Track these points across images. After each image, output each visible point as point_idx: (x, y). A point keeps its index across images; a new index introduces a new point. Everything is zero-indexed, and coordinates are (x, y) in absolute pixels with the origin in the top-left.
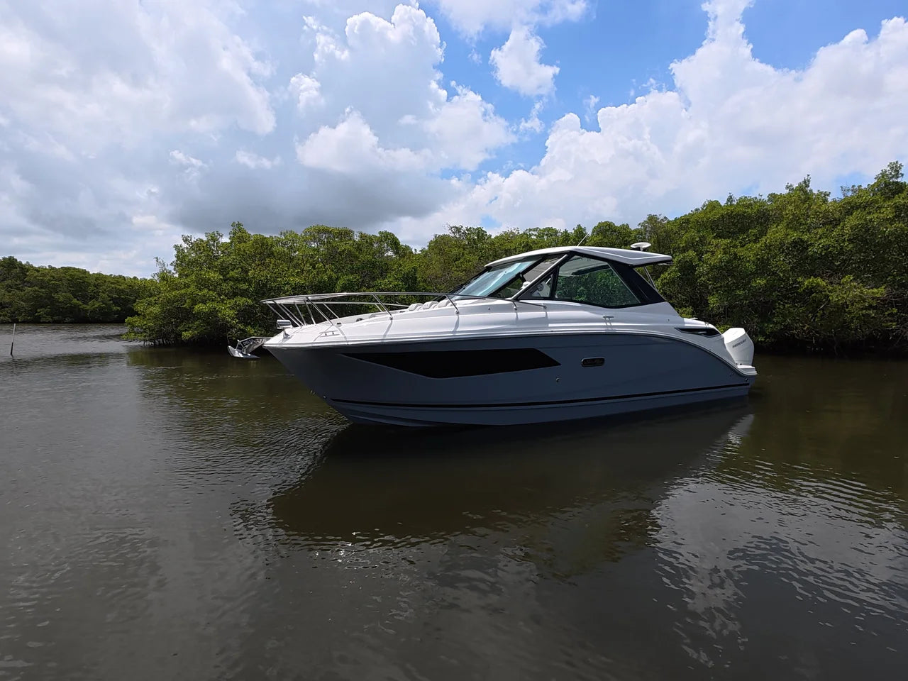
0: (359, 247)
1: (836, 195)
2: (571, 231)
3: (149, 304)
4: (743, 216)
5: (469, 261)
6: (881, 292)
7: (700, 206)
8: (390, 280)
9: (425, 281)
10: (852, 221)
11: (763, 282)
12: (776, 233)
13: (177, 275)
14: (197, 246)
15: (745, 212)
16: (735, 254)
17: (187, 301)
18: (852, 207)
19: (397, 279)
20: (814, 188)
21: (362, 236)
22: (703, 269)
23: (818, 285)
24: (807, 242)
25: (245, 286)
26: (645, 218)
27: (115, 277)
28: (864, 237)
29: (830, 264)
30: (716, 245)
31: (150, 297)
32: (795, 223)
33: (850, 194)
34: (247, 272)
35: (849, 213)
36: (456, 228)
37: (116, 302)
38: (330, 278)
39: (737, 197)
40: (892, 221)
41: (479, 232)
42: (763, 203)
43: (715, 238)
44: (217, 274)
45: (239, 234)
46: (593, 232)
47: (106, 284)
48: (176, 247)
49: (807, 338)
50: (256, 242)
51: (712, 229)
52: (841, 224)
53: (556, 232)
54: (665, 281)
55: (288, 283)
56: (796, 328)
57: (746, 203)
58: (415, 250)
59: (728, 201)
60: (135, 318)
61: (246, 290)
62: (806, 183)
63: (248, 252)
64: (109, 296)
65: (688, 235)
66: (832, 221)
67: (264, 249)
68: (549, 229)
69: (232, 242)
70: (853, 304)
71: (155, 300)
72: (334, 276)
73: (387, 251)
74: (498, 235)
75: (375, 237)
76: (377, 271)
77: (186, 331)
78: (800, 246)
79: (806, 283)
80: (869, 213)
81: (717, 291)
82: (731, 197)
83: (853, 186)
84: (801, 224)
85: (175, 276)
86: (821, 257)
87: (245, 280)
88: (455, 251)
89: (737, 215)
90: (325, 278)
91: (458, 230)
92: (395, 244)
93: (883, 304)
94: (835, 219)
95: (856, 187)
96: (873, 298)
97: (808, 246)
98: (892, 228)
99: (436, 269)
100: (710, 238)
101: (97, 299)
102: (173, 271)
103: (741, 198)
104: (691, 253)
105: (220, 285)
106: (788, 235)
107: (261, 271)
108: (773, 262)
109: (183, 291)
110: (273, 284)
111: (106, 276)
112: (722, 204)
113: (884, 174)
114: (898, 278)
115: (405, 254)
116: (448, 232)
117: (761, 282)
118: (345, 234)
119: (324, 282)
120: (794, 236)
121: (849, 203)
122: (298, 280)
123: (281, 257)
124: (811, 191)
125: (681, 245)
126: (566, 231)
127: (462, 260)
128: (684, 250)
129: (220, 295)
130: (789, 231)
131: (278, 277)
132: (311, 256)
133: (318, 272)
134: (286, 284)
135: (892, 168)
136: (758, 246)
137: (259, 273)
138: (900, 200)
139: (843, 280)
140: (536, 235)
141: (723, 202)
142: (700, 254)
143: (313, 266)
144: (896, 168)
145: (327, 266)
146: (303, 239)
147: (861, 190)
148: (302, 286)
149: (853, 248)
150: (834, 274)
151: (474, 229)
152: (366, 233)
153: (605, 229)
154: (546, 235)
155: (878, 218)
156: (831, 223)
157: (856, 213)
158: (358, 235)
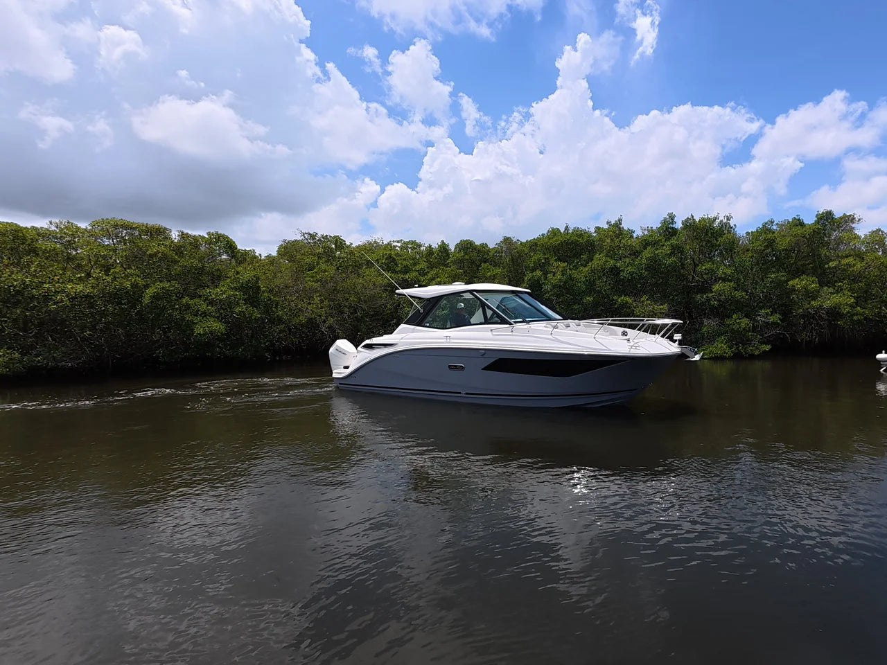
0: (178, 249)
1: (638, 233)
2: (435, 246)
4: (575, 243)
5: (325, 271)
6: (666, 308)
7: (545, 232)
8: (224, 289)
9: (271, 291)
10: (647, 254)
11: (591, 299)
12: (599, 260)
15: (578, 241)
16: (570, 276)
18: (646, 244)
19: (232, 288)
20: (625, 226)
21: (183, 236)
22: (548, 287)
23: (627, 303)
24: (619, 268)
26: (502, 239)
28: (654, 266)
29: (634, 286)
30: (557, 267)
32: (612, 253)
33: (646, 232)
35: (645, 247)
36: (310, 234)
38: (135, 285)
39: (572, 227)
40: (670, 256)
41: (336, 240)
42: (590, 235)
43: (556, 260)
46: (456, 248)
51: (555, 253)
52: (640, 256)
53: (419, 246)
55: (63, 291)
57: (580, 233)
58: (260, 255)
59: (566, 229)
62: (620, 221)
65: (535, 258)
66: (635, 254)
67: (18, 244)
68: (413, 242)
72: (141, 282)
73: (220, 255)
74: (361, 243)
75: (204, 238)
76: (205, 278)
78: (615, 271)
79: (619, 301)
80: (657, 249)
82: (567, 226)
83: (648, 227)
84: (616, 254)
86: (628, 281)
88: (308, 260)
89: (572, 242)
90: (128, 284)
91: (313, 236)
92: (230, 247)
94: (637, 252)
95: (650, 228)
97: (620, 271)
98: (669, 261)
99: (285, 278)
100: (553, 260)
103: (575, 228)
104: (539, 273)
106: (607, 261)
107: (12, 273)
108: (597, 282)
110: (34, 292)
112: (562, 231)
113: (665, 219)
114: (676, 298)
115: (245, 259)
116: (299, 238)
117: (589, 298)
118: (159, 233)
119: (126, 288)
120: (611, 262)
121: (645, 240)
122: (80, 287)
123: (52, 255)
124: (623, 228)
125: (531, 266)
126: (430, 246)
127: (315, 270)
128: (533, 270)
130: (608, 259)
131: (45, 283)
132: (104, 257)
133: (114, 279)
134: (59, 292)
135: (670, 217)
136: (587, 269)
137: (9, 276)
138: (674, 241)
139: (642, 299)
140: (400, 247)
141: (562, 230)
142: (545, 273)
143: (106, 269)
144: (672, 217)
145: (128, 271)
146: (91, 234)
147: (652, 230)
148: (87, 296)
149: (648, 274)
150: (637, 294)
151: (330, 237)
152: (190, 233)
153: (466, 246)
154: (410, 248)
155: (662, 253)
156: (634, 254)
157: (649, 248)
158: (177, 233)
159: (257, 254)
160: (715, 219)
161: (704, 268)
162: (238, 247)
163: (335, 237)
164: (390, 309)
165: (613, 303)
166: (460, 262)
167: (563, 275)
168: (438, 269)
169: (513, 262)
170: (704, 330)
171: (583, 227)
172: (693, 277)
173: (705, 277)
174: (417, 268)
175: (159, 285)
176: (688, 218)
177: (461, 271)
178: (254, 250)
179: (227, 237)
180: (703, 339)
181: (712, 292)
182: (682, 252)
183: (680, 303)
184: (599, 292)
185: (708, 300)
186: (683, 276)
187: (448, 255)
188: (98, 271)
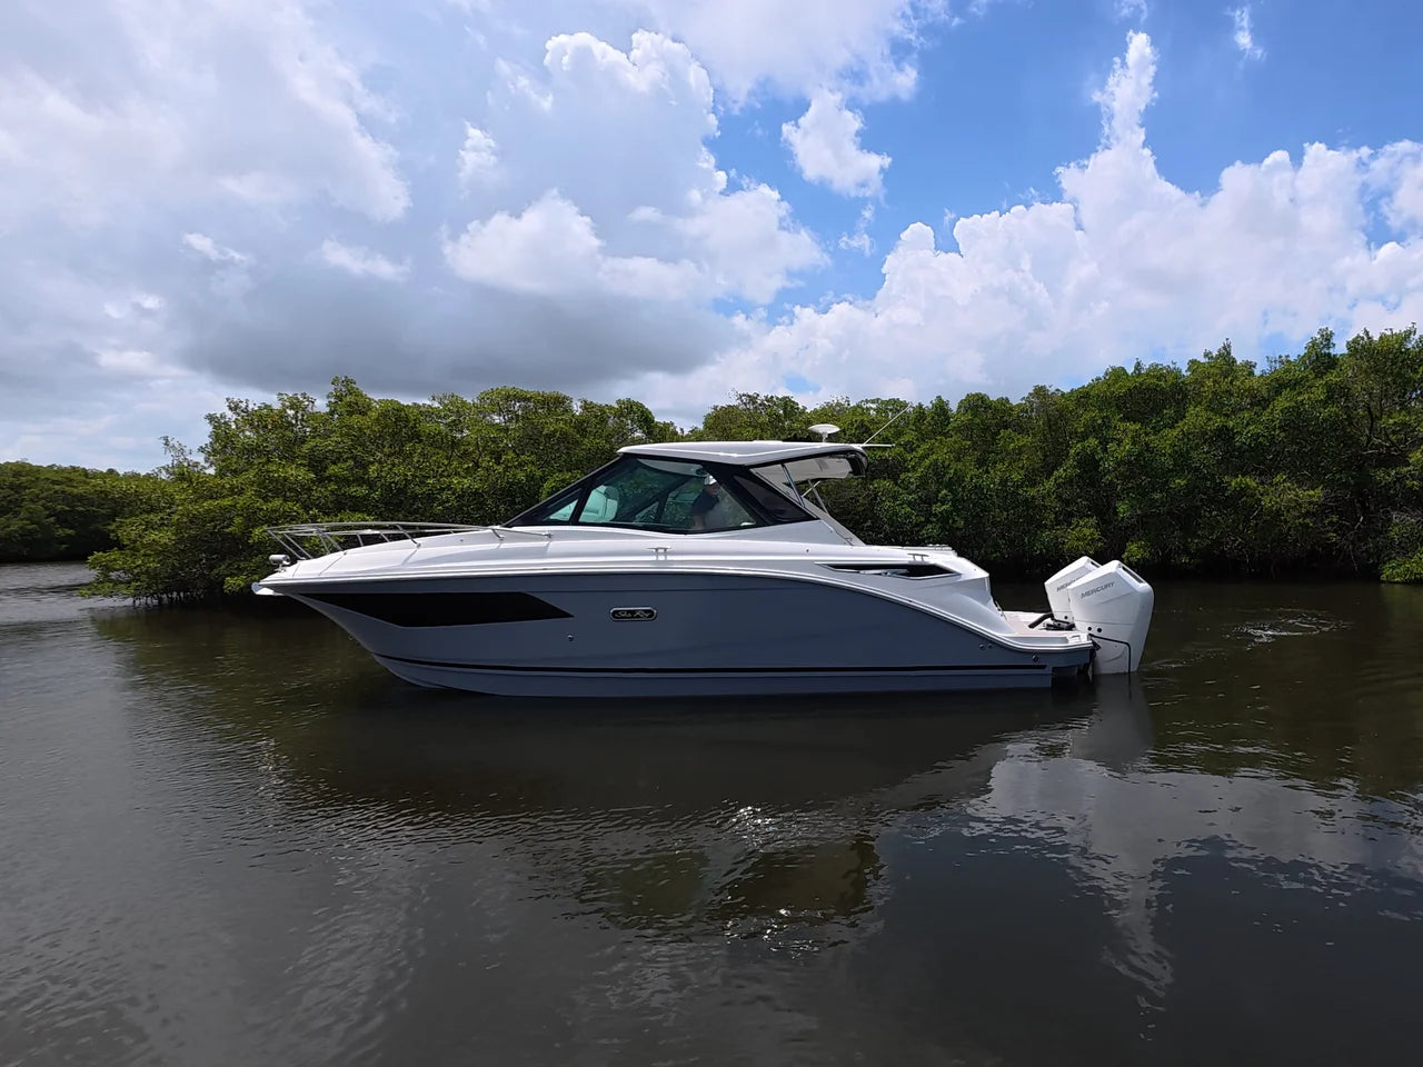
0: (581, 426)
1: (1263, 367)
2: (927, 404)
3: (149, 526)
4: (1155, 390)
6: (1317, 494)
7: (1101, 375)
10: (1282, 402)
11: (1183, 482)
12: (1195, 416)
13: (212, 471)
14: (260, 420)
15: (1157, 386)
16: (1147, 444)
17: (238, 520)
18: (1280, 385)
20: (1239, 356)
21: (587, 406)
22: (1109, 464)
23: (1248, 486)
24: (1232, 430)
25: (363, 490)
26: (1031, 390)
27: (61, 470)
28: (1296, 422)
29: (1259, 459)
30: (1124, 431)
31: (148, 513)
32: (1216, 405)
33: (1278, 366)
34: (364, 466)
35: (1278, 392)
36: (749, 396)
37: (63, 519)
38: (530, 477)
39: (1146, 365)
40: (1325, 403)
41: (786, 404)
42: (1177, 374)
43: (1121, 420)
44: (303, 470)
45: (349, 401)
46: (960, 407)
47: (41, 484)
48: (211, 418)
49: (1240, 556)
50: (384, 415)
51: (1118, 407)
52: (1271, 407)
53: (904, 405)
54: (1061, 480)
55: (449, 487)
56: (1227, 543)
57: (1158, 373)
58: (682, 430)
59: (1136, 368)
60: (114, 554)
61: (365, 498)
63: (368, 432)
64: (47, 508)
65: (1087, 416)
66: (1261, 402)
67: (401, 427)
68: (895, 402)
69: (332, 413)
70: (1288, 511)
71: (162, 519)
72: (538, 473)
73: (631, 431)
74: (818, 407)
75: (611, 408)
77: (232, 575)
78: (1225, 435)
79: (1233, 484)
80: (1300, 394)
81: (1128, 494)
82: (1138, 364)
83: (1280, 357)
84: (1225, 405)
85: (207, 472)
86: (1251, 449)
87: (360, 481)
88: (747, 433)
89: (1148, 389)
90: (522, 476)
91: (752, 399)
92: (644, 420)
93: (1322, 510)
94: (1264, 399)
95: (1284, 358)
96: (1310, 503)
97: (1234, 434)
98: (1325, 413)
100: (1116, 420)
101: (16, 514)
102: (203, 463)
103: (1152, 365)
104: (1093, 441)
105: (310, 489)
106: (1210, 419)
107: (394, 465)
108: (1194, 454)
109: (227, 502)
110: (418, 490)
111: (39, 469)
112: (1129, 372)
113: (1314, 343)
114: (1338, 476)
115: (663, 437)
116: (734, 402)
117: (1180, 482)
118: (557, 403)
119: (520, 482)
120: (1218, 421)
121: (1277, 379)
122: (467, 482)
123: (436, 441)
124: (1234, 359)
125: (1079, 430)
126: (920, 406)
128: (1084, 437)
129: (306, 508)
130: (1211, 414)
131: (429, 477)
132: (494, 441)
133: (507, 468)
134: (443, 489)
135: (1322, 336)
136: (1175, 434)
137: (390, 469)
138: (1332, 377)
139: (1276, 480)
140: (876, 410)
141: (1130, 370)
142: (1104, 442)
143: (497, 457)
144: (1327, 338)
145: (522, 457)
146: (480, 410)
147: (1288, 361)
148: (476, 493)
149: (1286, 437)
150: (1266, 472)
151: (777, 398)
152: (595, 402)
153: (976, 404)
154: (891, 410)
155: (1309, 398)
156: (1259, 404)
157: (1285, 392)
158: (579, 404)
159: (678, 430)
160: (1409, 333)
161: (1391, 421)
162: (656, 420)
163: (785, 398)
164: (863, 505)
165: (1220, 488)
166: (965, 429)
167: (1134, 443)
168: (933, 441)
169: (1050, 427)
170: (1394, 533)
171: (1165, 362)
172: (1369, 439)
173: (1393, 438)
174: (902, 440)
175: (558, 476)
176: (1358, 336)
177: (969, 443)
178: (672, 424)
179: (642, 406)
180: (1392, 548)
181: (1409, 465)
182: (1347, 396)
183: (1346, 485)
184: (1197, 469)
185: (1400, 479)
186: (1351, 437)
187: (948, 418)
188: (488, 458)
